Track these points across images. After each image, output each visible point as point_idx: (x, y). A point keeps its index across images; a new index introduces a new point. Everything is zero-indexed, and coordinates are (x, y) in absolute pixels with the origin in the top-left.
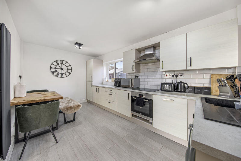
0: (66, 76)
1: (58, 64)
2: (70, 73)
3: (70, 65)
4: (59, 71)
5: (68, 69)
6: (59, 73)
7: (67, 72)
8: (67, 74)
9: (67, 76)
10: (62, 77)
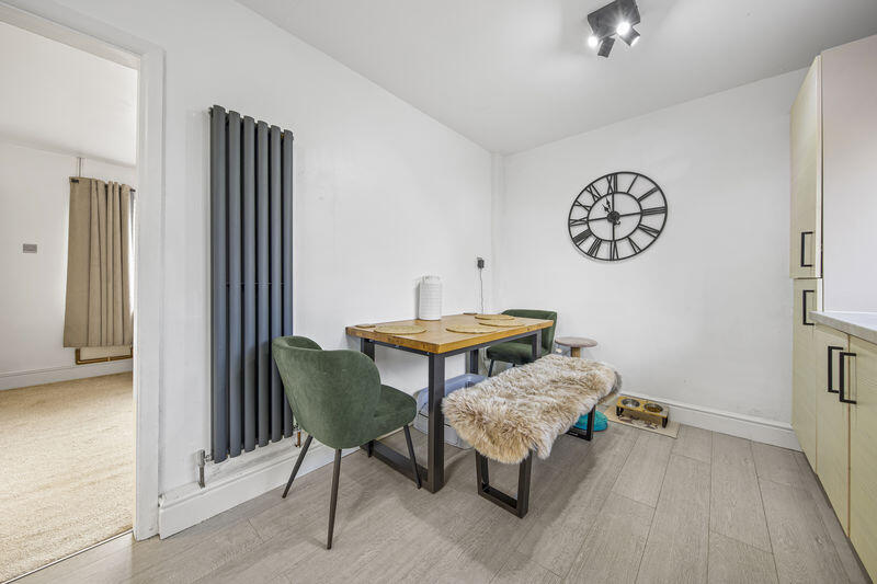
0: (631, 252)
1: (598, 199)
2: (656, 234)
3: (658, 188)
4: (602, 229)
5: (643, 213)
6: (599, 242)
7: (640, 227)
8: (641, 239)
9: (638, 251)
10: (614, 257)
